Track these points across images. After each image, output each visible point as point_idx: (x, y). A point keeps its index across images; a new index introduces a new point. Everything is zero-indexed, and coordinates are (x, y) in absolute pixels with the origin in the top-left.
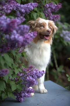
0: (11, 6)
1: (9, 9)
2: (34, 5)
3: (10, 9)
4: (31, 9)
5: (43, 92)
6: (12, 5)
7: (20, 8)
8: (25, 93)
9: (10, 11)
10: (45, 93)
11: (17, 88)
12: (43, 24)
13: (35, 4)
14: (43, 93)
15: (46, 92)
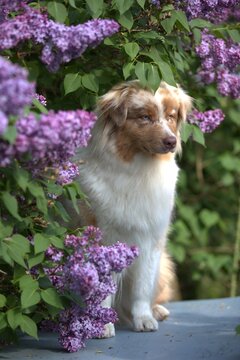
0: (16, 27)
1: (9, 34)
2: (104, 29)
3: (13, 37)
4: (88, 37)
5: (142, 327)
6: (18, 22)
7: (54, 36)
8: (86, 322)
9: (10, 40)
10: (152, 331)
11: (42, 299)
12: (149, 110)
13: (109, 22)
14: (142, 331)
15: (152, 327)
